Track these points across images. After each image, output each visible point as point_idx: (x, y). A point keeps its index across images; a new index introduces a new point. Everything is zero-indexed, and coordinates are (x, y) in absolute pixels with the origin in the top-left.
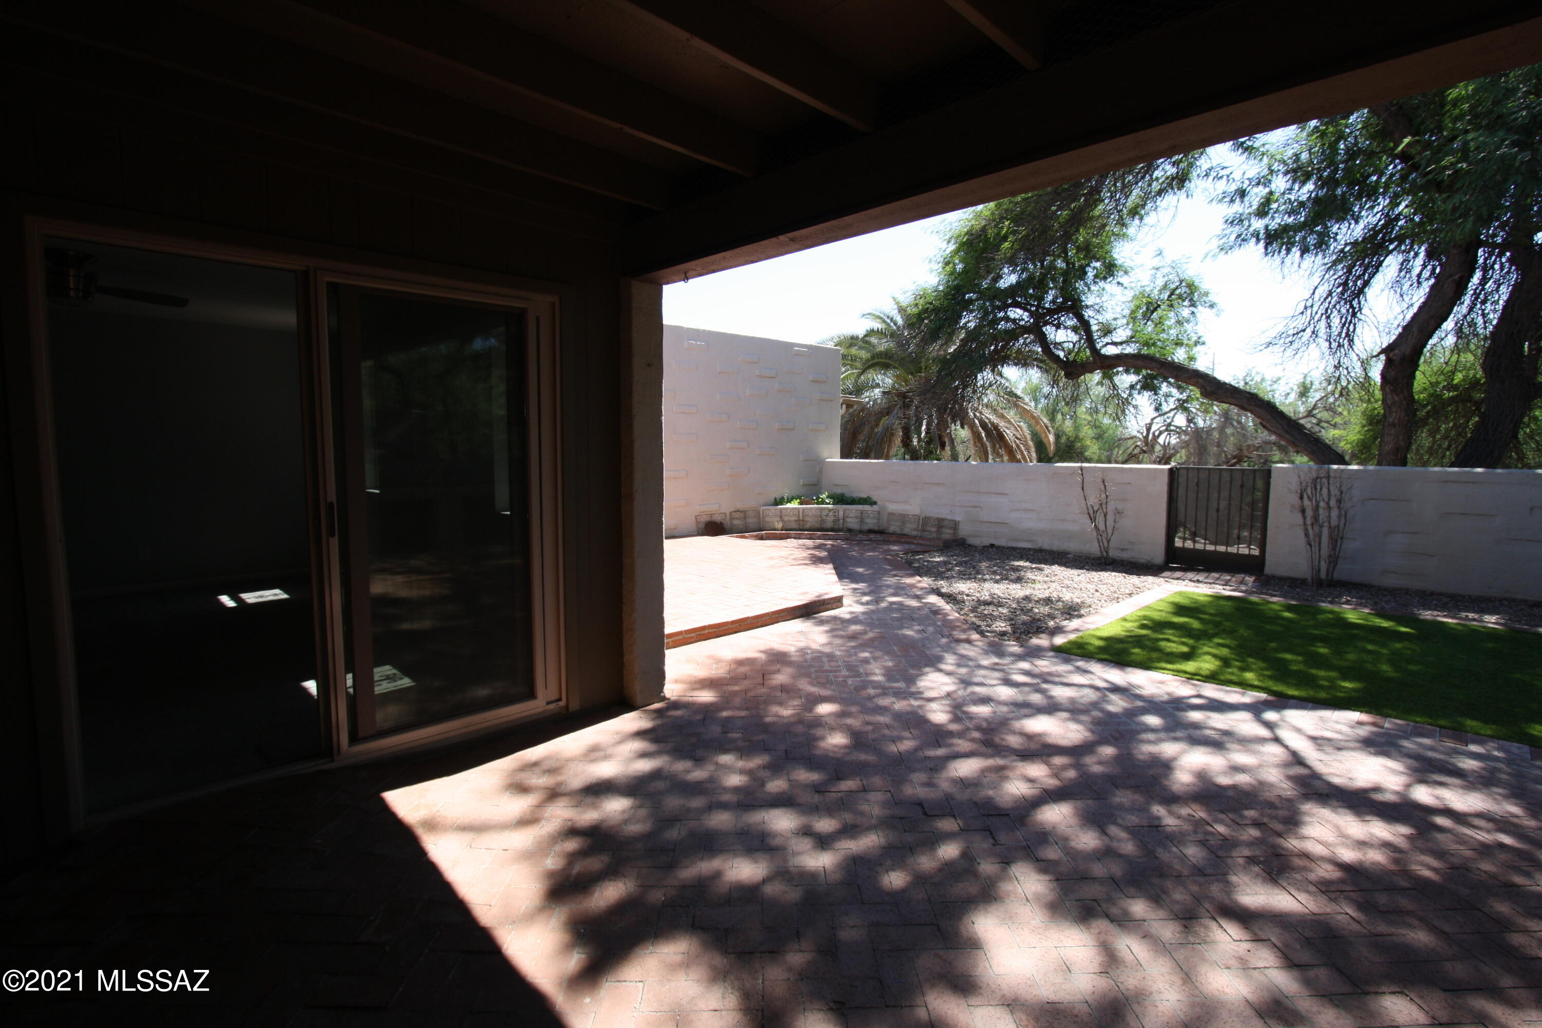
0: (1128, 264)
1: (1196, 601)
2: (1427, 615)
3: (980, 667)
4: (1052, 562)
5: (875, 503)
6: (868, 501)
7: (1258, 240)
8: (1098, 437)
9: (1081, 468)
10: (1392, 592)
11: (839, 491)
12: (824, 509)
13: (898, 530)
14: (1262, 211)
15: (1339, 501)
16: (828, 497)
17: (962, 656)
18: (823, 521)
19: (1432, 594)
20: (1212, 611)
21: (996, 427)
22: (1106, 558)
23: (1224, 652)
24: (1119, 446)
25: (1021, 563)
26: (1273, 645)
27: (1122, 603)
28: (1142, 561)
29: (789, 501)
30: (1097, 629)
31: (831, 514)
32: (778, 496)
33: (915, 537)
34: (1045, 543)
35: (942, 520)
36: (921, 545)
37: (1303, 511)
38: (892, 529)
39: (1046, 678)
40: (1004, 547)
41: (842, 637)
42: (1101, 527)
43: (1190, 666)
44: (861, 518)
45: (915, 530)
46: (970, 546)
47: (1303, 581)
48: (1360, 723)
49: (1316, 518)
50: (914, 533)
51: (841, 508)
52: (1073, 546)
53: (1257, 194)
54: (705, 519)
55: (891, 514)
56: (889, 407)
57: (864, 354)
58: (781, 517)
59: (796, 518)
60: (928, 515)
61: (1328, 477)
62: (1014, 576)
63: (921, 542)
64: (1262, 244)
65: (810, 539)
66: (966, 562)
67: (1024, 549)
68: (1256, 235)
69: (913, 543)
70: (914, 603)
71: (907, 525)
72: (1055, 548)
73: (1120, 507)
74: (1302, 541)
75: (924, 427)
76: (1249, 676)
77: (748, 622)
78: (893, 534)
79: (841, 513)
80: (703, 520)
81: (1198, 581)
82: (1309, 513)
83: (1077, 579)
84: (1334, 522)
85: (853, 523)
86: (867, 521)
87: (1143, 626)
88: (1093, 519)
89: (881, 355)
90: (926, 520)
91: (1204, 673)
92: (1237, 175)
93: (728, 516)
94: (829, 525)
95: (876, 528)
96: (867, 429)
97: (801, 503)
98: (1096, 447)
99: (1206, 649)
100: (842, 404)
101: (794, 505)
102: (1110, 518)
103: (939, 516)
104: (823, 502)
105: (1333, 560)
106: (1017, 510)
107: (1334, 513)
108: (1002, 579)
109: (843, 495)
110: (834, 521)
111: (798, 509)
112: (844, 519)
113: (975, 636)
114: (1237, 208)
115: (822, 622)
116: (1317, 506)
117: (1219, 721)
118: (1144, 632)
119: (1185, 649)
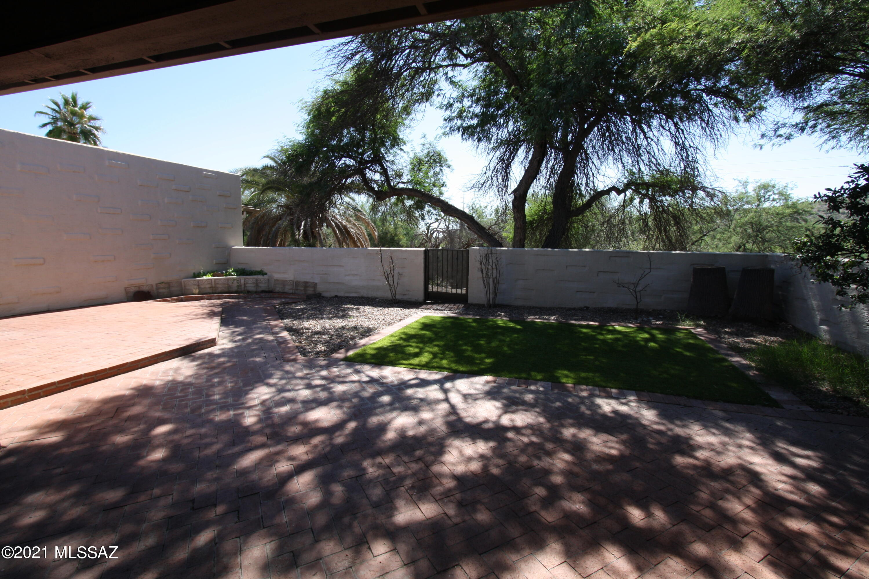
0: (405, 139)
1: (434, 321)
2: (530, 318)
3: (296, 378)
4: (364, 305)
5: (266, 274)
6: (261, 273)
7: (459, 131)
8: (407, 234)
9: (381, 250)
10: (518, 308)
11: (241, 267)
12: (230, 279)
13: (281, 290)
14: (460, 116)
15: (497, 266)
16: (233, 271)
17: (287, 372)
18: (229, 287)
19: (533, 307)
20: (439, 326)
21: (345, 227)
22: (395, 300)
23: (436, 349)
24: (416, 239)
25: (349, 306)
26: (460, 342)
27: (395, 325)
28: (413, 300)
29: (205, 274)
30: (374, 343)
31: (235, 282)
32: (196, 271)
33: (290, 294)
34: (365, 293)
35: (307, 282)
36: (293, 298)
37: (482, 271)
38: (277, 289)
39: (332, 380)
40: (342, 297)
41: (207, 368)
42: (392, 283)
43: (416, 361)
44: (257, 284)
45: (291, 289)
46: (323, 297)
47: (484, 305)
48: (488, 382)
49: (487, 274)
50: (291, 291)
51: (242, 278)
52: (379, 294)
53: (457, 106)
54: (133, 289)
55: (277, 280)
56: (281, 215)
57: (263, 181)
58: (198, 285)
59: (210, 286)
60: (299, 280)
61: (492, 253)
62: (341, 314)
63: (293, 297)
64: (460, 133)
65: (219, 299)
66: (316, 308)
67: (353, 297)
68: (458, 129)
69: (288, 298)
70: (271, 338)
71: (287, 287)
72: (370, 296)
73: (401, 272)
74: (482, 286)
75: (302, 227)
76: (444, 362)
77: (127, 366)
78: (278, 293)
79: (242, 281)
80: (132, 290)
81: (437, 309)
82: (484, 271)
83: (375, 313)
84: (495, 276)
85: (251, 287)
86: (261, 285)
87: (401, 339)
88: (387, 279)
89: (273, 181)
90: (298, 283)
91: (423, 363)
92: (448, 95)
93: (155, 287)
94: (235, 289)
95: (267, 290)
96: (267, 229)
97: (213, 276)
98: (405, 239)
99: (428, 349)
100: (243, 212)
101: (209, 277)
102: (396, 278)
103: (305, 280)
104: (230, 275)
105: (495, 294)
106: (349, 275)
107: (495, 271)
108: (333, 317)
109: (244, 269)
110: (238, 287)
111: (211, 279)
112: (244, 285)
113: (300, 357)
114: (448, 113)
115: (194, 359)
116: (488, 268)
117: (420, 393)
118: (401, 342)
119: (417, 350)
